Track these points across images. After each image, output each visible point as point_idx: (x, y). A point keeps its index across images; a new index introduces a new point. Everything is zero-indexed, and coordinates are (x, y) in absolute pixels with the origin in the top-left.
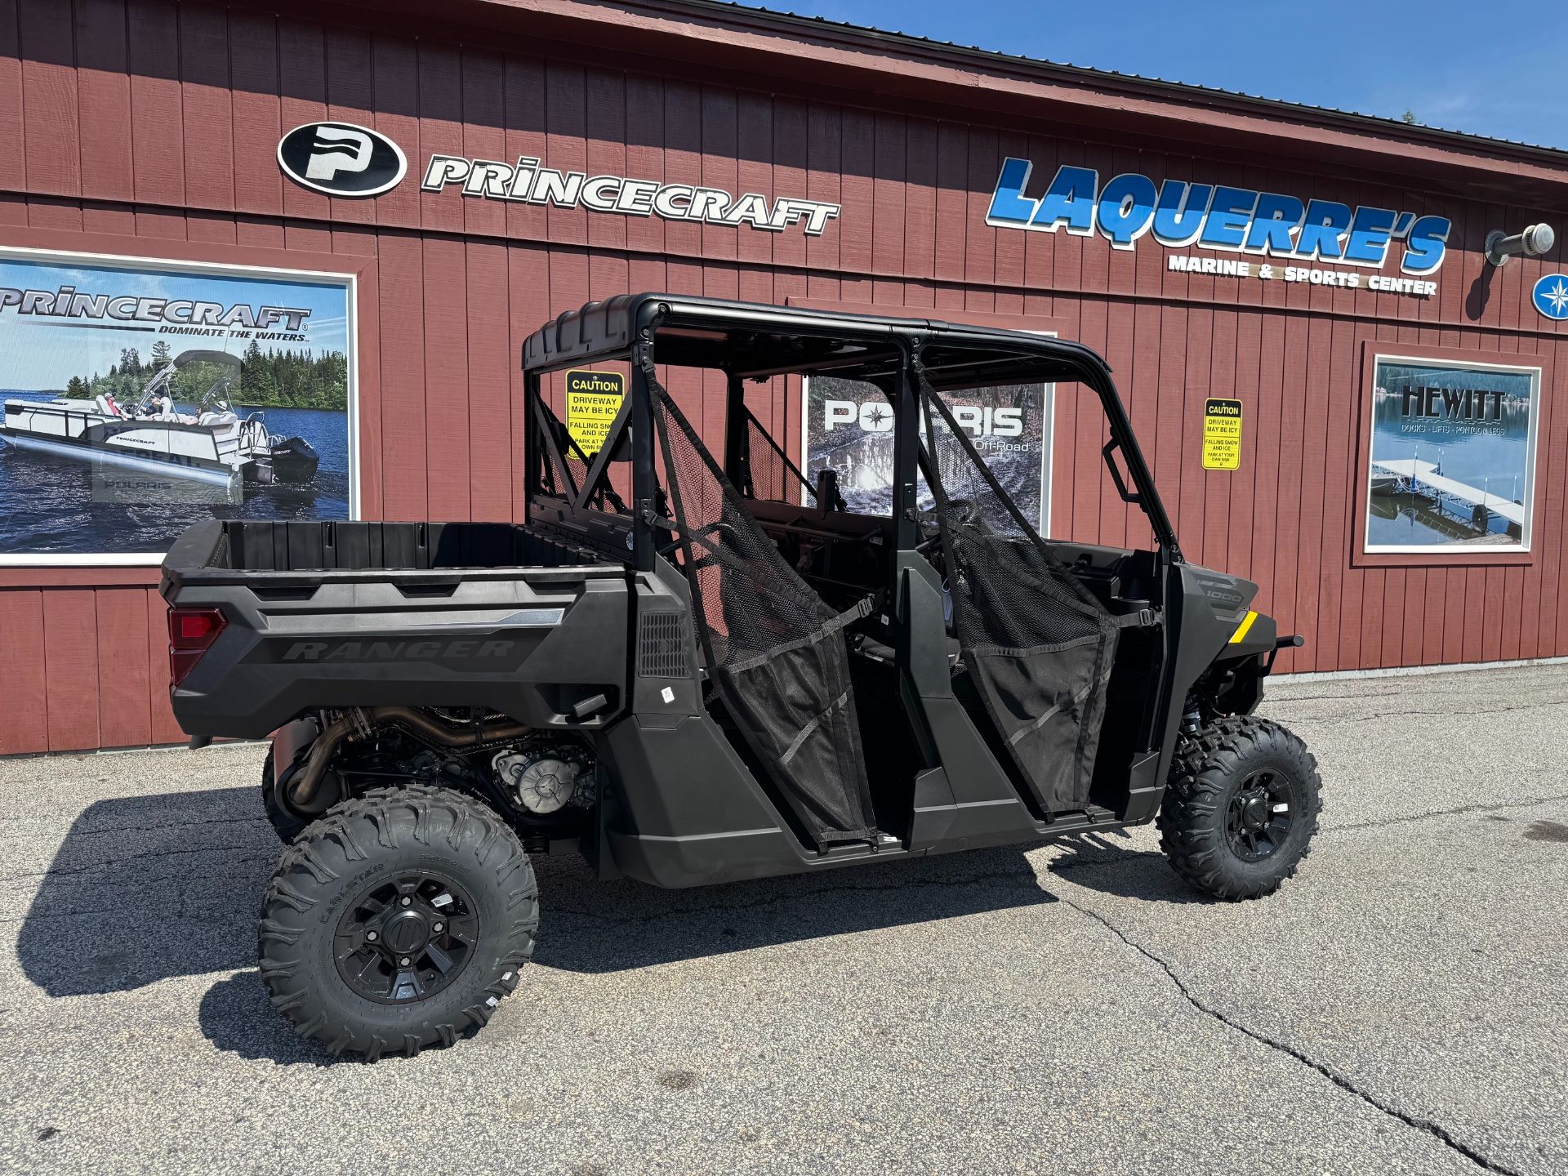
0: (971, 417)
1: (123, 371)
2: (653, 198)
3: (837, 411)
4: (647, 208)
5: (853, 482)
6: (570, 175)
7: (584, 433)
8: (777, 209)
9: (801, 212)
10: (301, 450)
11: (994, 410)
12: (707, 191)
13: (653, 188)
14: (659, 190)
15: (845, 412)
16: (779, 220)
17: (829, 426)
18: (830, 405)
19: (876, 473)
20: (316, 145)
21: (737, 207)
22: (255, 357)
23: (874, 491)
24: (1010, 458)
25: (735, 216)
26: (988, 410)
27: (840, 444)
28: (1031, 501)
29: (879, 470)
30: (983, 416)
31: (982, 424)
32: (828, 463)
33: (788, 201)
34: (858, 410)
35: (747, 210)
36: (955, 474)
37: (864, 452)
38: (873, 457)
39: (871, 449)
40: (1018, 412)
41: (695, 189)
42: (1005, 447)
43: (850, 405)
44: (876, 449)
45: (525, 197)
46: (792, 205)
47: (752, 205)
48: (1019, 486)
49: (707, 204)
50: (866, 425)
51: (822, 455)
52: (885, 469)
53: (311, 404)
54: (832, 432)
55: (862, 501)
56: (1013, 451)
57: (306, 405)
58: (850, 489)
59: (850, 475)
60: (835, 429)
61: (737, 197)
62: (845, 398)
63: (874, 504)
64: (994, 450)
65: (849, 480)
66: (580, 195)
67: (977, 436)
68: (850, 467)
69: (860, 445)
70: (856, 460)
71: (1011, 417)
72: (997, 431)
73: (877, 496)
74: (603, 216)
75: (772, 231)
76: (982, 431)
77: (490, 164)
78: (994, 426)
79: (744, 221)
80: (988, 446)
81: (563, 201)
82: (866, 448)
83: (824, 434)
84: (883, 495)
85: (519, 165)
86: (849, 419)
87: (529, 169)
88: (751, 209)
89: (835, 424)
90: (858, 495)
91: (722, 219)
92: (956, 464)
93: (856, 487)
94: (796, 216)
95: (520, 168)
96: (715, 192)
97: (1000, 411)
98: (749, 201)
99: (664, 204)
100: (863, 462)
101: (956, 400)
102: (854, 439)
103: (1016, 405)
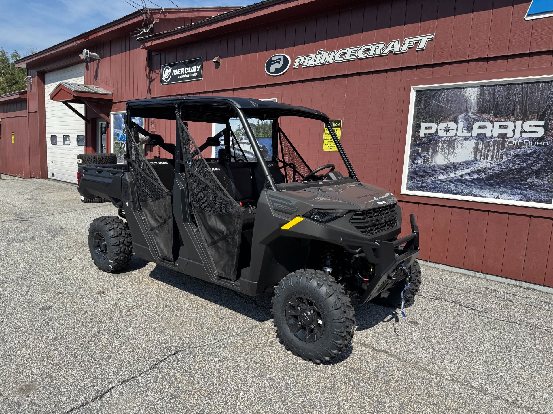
0: (506, 127)
1: (238, 130)
2: (357, 53)
3: (426, 128)
4: (354, 57)
5: (432, 161)
6: (332, 52)
7: (328, 142)
8: (404, 44)
9: (415, 42)
10: (265, 149)
11: (523, 124)
12: (375, 44)
13: (357, 49)
14: (359, 49)
15: (430, 128)
16: (405, 48)
17: (422, 135)
18: (423, 125)
19: (445, 157)
20: (272, 62)
21: (387, 47)
22: (258, 124)
23: (443, 165)
24: (533, 150)
25: (386, 51)
26: (519, 123)
27: (427, 143)
28: (548, 175)
29: (446, 155)
30: (515, 126)
31: (514, 131)
32: (420, 152)
33: (409, 39)
34: (437, 127)
35: (391, 48)
36: (492, 158)
37: (439, 146)
38: (444, 149)
39: (443, 145)
40: (542, 123)
41: (371, 45)
42: (530, 143)
43: (434, 125)
44: (445, 145)
45: (318, 64)
46: (411, 40)
47: (393, 45)
48: (539, 166)
49: (376, 49)
50: (441, 133)
51: (417, 148)
52: (450, 155)
53: (268, 136)
54: (423, 137)
55: (435, 169)
56: (536, 146)
57: (266, 136)
58: (430, 164)
59: (430, 157)
60: (425, 136)
61: (387, 44)
62: (431, 122)
63: (442, 171)
64: (521, 145)
65: (430, 160)
66: (334, 58)
67: (509, 137)
68: (431, 154)
69: (437, 143)
70: (435, 150)
71: (536, 126)
72: (524, 135)
73: (444, 168)
74: (340, 64)
75: (402, 53)
76: (514, 135)
77: (310, 55)
78: (523, 131)
79: (390, 52)
80: (518, 143)
81: (329, 62)
82: (440, 144)
83: (419, 138)
84: (447, 167)
85: (317, 53)
86: (433, 131)
87: (320, 54)
88: (393, 47)
89: (425, 134)
90: (434, 166)
91: (381, 54)
92: (493, 152)
93: (433, 163)
94: (412, 44)
95: (318, 54)
96: (379, 44)
97: (527, 123)
98: (392, 43)
99: (360, 54)
100: (438, 151)
101: (497, 118)
102: (434, 140)
103: (541, 119)
